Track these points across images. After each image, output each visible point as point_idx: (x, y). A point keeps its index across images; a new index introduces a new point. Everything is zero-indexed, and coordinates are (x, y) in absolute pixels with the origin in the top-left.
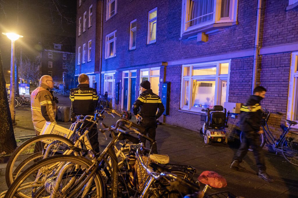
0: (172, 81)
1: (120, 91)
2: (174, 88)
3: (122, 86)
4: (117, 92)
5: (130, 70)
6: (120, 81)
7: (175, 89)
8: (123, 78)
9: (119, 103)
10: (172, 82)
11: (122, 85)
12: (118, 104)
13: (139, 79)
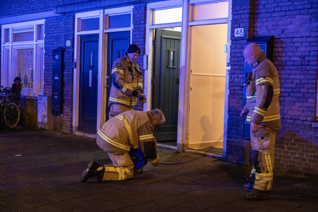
0: (283, 32)
1: (66, 73)
2: (291, 54)
3: (73, 60)
4: (56, 78)
5: (104, 8)
6: (68, 43)
7: (294, 59)
8: (76, 33)
9: (66, 109)
10: (282, 36)
11: (73, 54)
12: (62, 112)
13: (145, 34)
